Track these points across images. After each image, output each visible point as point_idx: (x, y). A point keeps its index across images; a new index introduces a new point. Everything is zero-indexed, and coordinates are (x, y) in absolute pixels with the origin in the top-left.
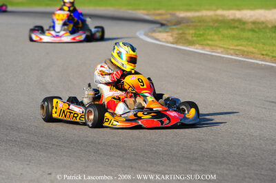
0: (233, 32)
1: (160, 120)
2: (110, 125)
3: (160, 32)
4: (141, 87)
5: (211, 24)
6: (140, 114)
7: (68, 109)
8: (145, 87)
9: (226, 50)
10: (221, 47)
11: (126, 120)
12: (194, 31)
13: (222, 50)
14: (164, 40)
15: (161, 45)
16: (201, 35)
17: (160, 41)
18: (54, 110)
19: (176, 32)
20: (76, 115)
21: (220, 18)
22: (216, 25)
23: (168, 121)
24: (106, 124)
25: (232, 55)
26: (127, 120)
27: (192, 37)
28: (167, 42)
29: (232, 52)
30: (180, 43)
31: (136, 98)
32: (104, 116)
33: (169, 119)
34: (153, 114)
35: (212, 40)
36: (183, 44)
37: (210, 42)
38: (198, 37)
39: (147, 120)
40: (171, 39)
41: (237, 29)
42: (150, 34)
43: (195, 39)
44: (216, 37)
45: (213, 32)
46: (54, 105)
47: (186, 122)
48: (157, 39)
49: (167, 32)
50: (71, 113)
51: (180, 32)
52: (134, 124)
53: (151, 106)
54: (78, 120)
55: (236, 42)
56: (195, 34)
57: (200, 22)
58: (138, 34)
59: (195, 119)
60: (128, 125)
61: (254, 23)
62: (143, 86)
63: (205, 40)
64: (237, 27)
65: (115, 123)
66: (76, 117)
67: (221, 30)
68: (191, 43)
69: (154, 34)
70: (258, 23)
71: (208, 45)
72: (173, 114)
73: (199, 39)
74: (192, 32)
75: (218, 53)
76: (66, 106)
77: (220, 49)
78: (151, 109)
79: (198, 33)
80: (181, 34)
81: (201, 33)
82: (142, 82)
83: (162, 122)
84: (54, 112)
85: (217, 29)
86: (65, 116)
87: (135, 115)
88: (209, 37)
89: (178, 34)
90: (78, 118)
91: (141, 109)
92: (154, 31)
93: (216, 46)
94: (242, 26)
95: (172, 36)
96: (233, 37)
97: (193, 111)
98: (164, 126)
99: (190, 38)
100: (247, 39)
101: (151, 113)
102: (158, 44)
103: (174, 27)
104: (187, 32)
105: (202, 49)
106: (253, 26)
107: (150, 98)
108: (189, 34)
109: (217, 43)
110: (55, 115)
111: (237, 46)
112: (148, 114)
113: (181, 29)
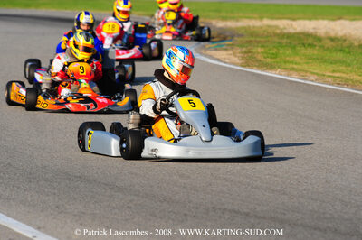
0: (314, 52)
3: (216, 49)
12: (262, 50)
14: (227, 61)
16: (274, 56)
17: (225, 63)
27: (265, 57)
35: (289, 62)
38: (272, 58)
40: (236, 60)
42: (203, 51)
43: (269, 60)
44: (297, 59)
45: (289, 52)
48: (218, 60)
49: (226, 49)
51: (244, 49)
56: (266, 53)
63: (285, 62)
69: (209, 52)
73: (274, 60)
74: (260, 50)
79: (271, 52)
80: (245, 53)
95: (234, 54)
96: (323, 60)
99: (262, 59)
104: (254, 51)
105: (289, 75)
108: (258, 53)
113: (242, 46)
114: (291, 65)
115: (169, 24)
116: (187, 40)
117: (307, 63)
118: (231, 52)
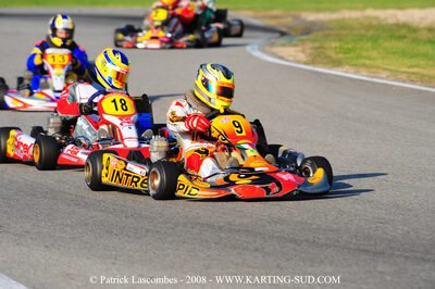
0: (400, 45)
1: (265, 187)
2: (186, 195)
3: (284, 45)
4: (238, 135)
5: (363, 32)
6: (233, 177)
7: (125, 169)
8: (244, 134)
9: (394, 74)
10: (386, 70)
11: (211, 187)
12: (337, 45)
13: (388, 73)
14: (291, 58)
16: (349, 51)
17: (287, 60)
18: (105, 171)
19: (309, 46)
20: (135, 179)
21: (374, 22)
22: (371, 33)
23: (277, 189)
24: (179, 193)
25: (404, 82)
26: (213, 187)
27: (337, 53)
28: (299, 62)
29: (404, 77)
30: (319, 63)
31: (230, 151)
32: (177, 181)
33: (279, 185)
34: (253, 177)
35: (369, 58)
36: (325, 65)
37: (367, 62)
38: (345, 53)
39: (244, 186)
40: (302, 57)
41: (405, 40)
42: (267, 49)
43: (341, 56)
44: (374, 54)
45: (369, 45)
46: (104, 163)
47: (308, 190)
48: (281, 58)
49: (295, 45)
50: (128, 175)
51: (317, 45)
52: (223, 193)
53: (252, 165)
54: (139, 187)
55: (407, 61)
56: (341, 48)
57: (343, 28)
58: (249, 49)
59: (322, 184)
60: (214, 194)
61: (430, 29)
62: (241, 132)
63: (358, 58)
64: (405, 37)
65: (194, 191)
66: (136, 183)
67: (381, 41)
68: (337, 63)
69: (275, 50)
71: (364, 66)
72: (286, 177)
73: (348, 56)
74: (334, 45)
76: (121, 166)
77: (385, 72)
78: (252, 169)
79: (345, 46)
80: (317, 48)
81: (350, 46)
82: (240, 126)
83: (268, 191)
84: (103, 175)
85: (374, 39)
86: (120, 181)
87: (226, 179)
88: (365, 54)
89: (312, 49)
90: (139, 184)
91: (237, 169)
92: (273, 44)
93: (378, 67)
94: (413, 35)
95: (303, 51)
96: (404, 53)
97: (320, 172)
98: (271, 195)
99: (333, 55)
100: (426, 56)
101: (251, 175)
102: (284, 66)
103: (305, 37)
104: (327, 45)
105: (356, 73)
106: (430, 35)
107: (251, 152)
108: (331, 48)
109: (379, 62)
110: (105, 180)
111: (412, 67)
112: (247, 176)
113: (315, 41)
114: (363, 61)
115: (157, 27)
116: (182, 48)
117: (383, 58)
118: (299, 48)
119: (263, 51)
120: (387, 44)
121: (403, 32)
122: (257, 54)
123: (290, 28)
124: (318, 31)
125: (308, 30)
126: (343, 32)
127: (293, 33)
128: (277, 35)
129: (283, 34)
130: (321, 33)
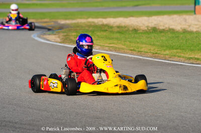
0: (105, 34)
3: (49, 35)
5: (87, 28)
9: (102, 47)
10: (98, 45)
12: (75, 34)
13: (99, 47)
14: (53, 40)
15: (52, 44)
17: (51, 41)
19: (62, 34)
21: (93, 24)
22: (91, 29)
25: (107, 51)
27: (75, 38)
28: (56, 42)
29: (107, 48)
30: (66, 42)
36: (69, 43)
40: (59, 40)
41: (107, 32)
42: (42, 36)
48: (48, 40)
49: (55, 34)
51: (65, 34)
55: (109, 41)
56: (77, 35)
57: (78, 27)
58: (32, 36)
61: (118, 27)
64: (107, 30)
67: (96, 32)
69: (45, 36)
70: (122, 27)
74: (73, 34)
75: (97, 49)
89: (63, 36)
92: (45, 34)
94: (111, 30)
95: (59, 37)
96: (106, 38)
100: (117, 39)
102: (49, 44)
103: (59, 31)
104: (70, 34)
106: (118, 30)
108: (72, 36)
109: (95, 42)
111: (110, 44)
113: (64, 32)
117: (97, 40)
118: (57, 36)
119: (40, 37)
120: (98, 33)
121: (106, 28)
122: (37, 38)
123: (53, 27)
124: (66, 28)
125: (61, 27)
126: (78, 28)
127: (54, 29)
128: (47, 30)
129: (49, 30)
130: (67, 29)
